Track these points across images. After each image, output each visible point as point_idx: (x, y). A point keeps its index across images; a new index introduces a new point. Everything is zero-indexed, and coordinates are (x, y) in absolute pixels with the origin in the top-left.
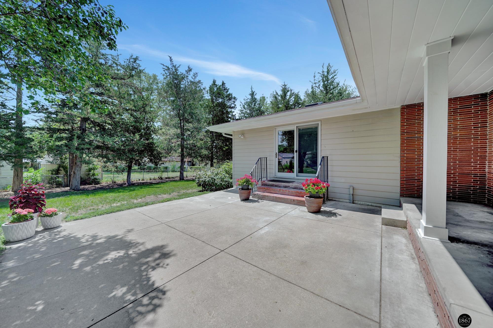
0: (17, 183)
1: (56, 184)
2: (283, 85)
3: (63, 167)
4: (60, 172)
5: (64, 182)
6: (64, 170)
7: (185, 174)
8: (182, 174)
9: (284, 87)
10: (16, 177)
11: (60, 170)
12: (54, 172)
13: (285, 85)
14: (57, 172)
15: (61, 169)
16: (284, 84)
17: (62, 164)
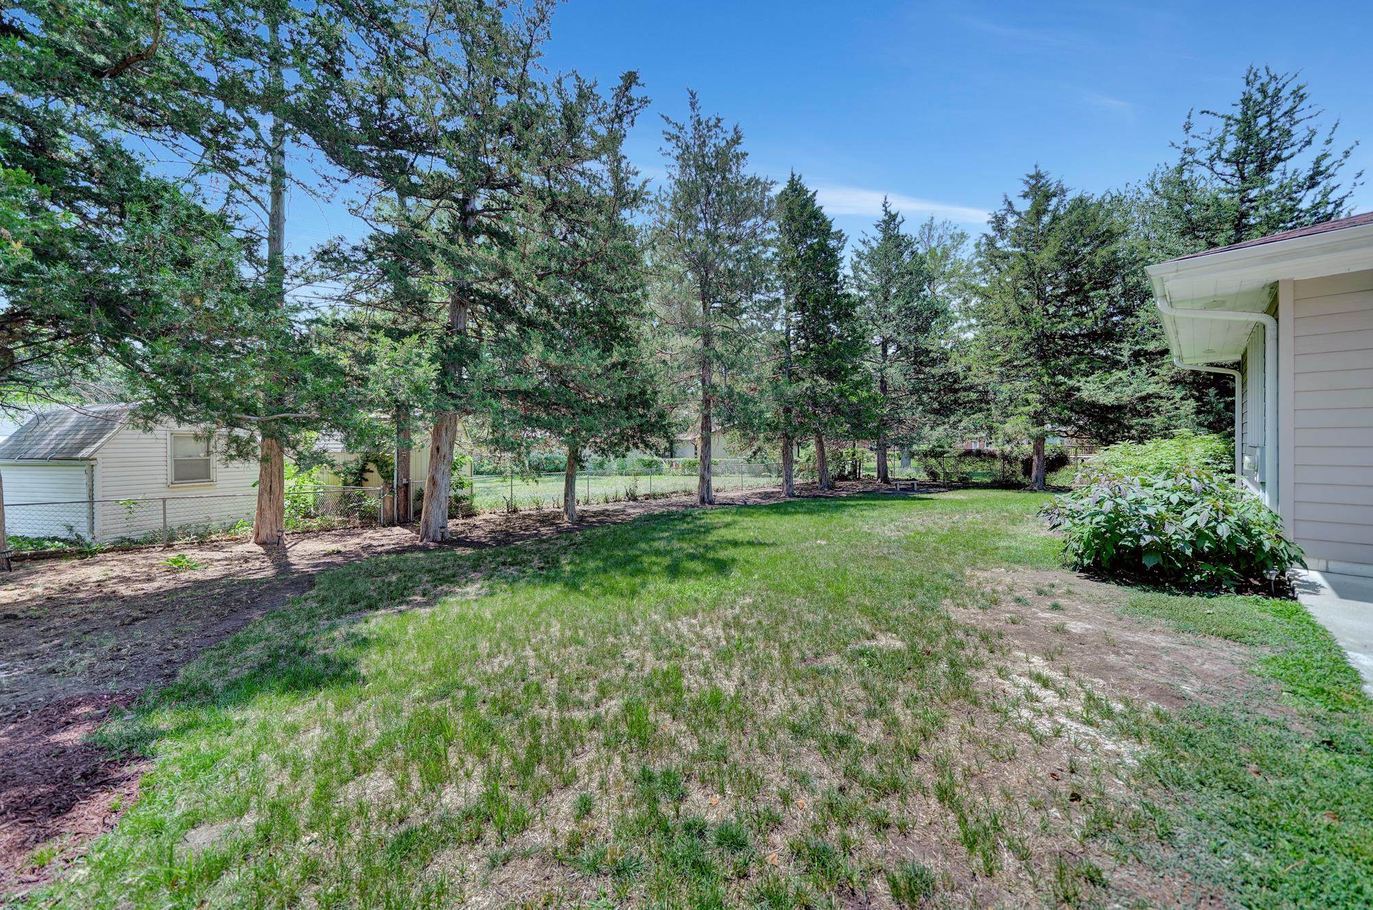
0: (269, 514)
1: (361, 518)
2: (1031, 177)
3: (375, 461)
4: (367, 475)
5: (385, 510)
6: (380, 468)
7: (716, 482)
8: (705, 482)
9: (1033, 182)
10: (266, 496)
11: (369, 471)
12: (350, 479)
13: (1038, 177)
14: (360, 476)
15: (371, 466)
16: (1033, 173)
17: (374, 451)
